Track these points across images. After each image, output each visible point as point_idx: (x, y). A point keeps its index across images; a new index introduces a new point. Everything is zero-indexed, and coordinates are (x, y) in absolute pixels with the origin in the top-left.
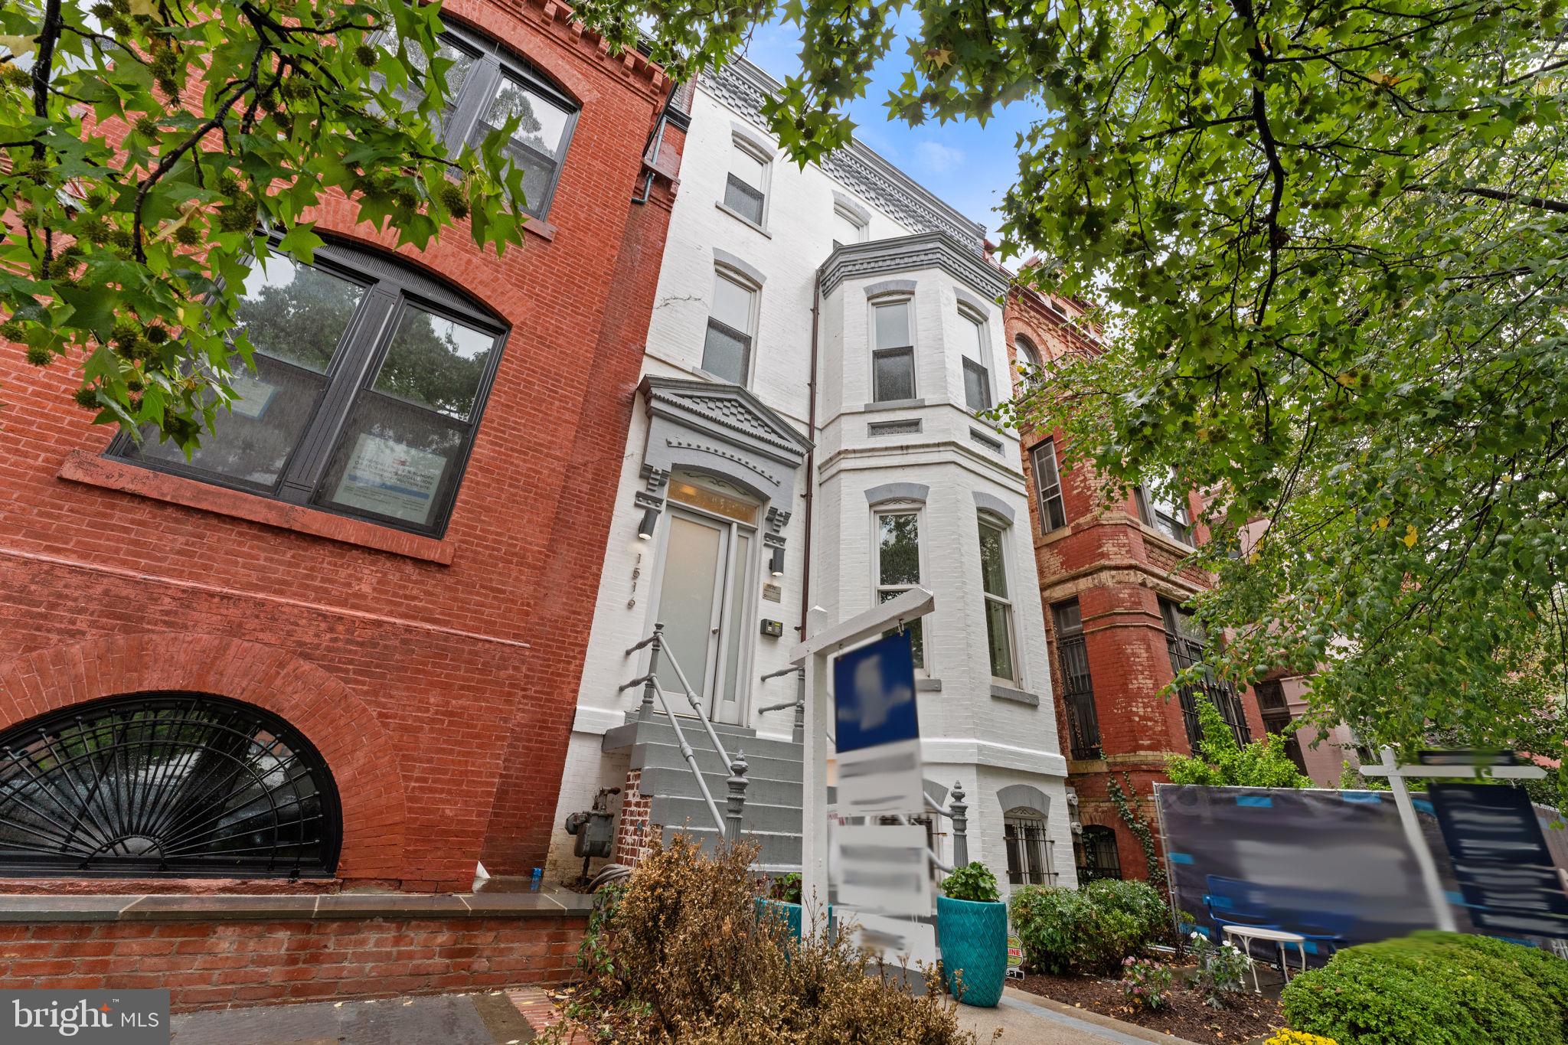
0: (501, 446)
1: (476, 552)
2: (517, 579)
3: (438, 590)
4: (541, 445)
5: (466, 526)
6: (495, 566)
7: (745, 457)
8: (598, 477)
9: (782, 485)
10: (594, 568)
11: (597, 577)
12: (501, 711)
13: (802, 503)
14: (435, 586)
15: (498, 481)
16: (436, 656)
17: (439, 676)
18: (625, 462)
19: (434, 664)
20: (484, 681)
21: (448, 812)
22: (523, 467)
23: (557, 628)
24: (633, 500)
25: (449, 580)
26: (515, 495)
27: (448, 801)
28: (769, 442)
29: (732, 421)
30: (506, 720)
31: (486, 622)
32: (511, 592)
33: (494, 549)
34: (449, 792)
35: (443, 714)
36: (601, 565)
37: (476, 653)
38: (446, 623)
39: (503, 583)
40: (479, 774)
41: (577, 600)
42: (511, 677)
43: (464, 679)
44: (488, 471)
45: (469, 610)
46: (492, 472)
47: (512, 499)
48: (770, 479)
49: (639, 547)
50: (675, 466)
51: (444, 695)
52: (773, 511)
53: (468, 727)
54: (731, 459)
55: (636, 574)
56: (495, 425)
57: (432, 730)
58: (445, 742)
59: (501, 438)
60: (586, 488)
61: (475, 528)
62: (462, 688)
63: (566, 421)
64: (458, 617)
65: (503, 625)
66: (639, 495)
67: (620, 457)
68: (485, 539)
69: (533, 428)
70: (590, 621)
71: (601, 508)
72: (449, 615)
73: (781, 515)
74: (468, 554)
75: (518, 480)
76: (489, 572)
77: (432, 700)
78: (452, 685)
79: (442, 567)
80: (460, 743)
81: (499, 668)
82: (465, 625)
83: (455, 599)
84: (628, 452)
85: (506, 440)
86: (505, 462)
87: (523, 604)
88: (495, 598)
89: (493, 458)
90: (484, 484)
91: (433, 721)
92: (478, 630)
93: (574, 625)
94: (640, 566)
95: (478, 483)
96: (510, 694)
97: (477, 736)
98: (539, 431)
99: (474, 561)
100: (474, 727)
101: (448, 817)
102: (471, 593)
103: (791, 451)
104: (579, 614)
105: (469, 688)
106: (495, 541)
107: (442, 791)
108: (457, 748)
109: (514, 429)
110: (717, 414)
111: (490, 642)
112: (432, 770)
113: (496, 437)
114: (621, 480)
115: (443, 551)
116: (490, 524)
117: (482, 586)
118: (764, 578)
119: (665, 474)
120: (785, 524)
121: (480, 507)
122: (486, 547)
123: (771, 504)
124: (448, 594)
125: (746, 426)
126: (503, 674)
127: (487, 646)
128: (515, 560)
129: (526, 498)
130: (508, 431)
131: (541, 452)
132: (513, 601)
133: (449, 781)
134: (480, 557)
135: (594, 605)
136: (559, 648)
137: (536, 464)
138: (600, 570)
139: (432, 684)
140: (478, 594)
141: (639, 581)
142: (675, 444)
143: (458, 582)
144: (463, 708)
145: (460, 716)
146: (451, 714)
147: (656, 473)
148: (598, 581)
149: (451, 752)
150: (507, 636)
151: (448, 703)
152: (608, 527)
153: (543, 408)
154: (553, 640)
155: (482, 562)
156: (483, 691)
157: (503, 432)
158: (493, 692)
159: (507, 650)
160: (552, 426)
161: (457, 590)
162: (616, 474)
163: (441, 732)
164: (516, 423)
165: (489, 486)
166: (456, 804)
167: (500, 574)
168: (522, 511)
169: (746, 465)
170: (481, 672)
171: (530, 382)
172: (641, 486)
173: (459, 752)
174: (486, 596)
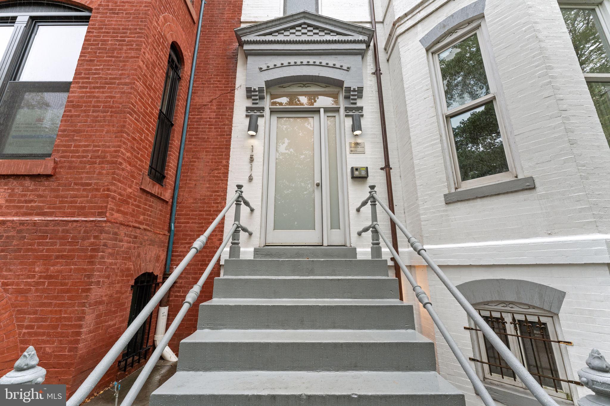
0: (86, 88)
1: (71, 162)
2: (100, 173)
3: (47, 192)
4: (114, 79)
5: (64, 146)
6: (84, 168)
7: (317, 60)
8: (220, 106)
9: (353, 69)
10: (224, 162)
11: (227, 167)
12: (85, 270)
13: (374, 79)
14: (44, 190)
15: (85, 111)
16: (40, 238)
17: (42, 251)
18: (237, 92)
19: (39, 244)
20: (73, 250)
21: (47, 350)
22: (102, 96)
23: (205, 203)
24: (245, 113)
25: (53, 184)
26: (97, 117)
27: (48, 342)
28: (335, 42)
29: (304, 38)
30: (89, 277)
31: (78, 208)
32: (96, 184)
33: (83, 157)
34: (49, 335)
35: (45, 278)
36: (228, 159)
37: (67, 231)
38: (51, 214)
39: (90, 178)
40: (69, 319)
41: (216, 184)
42: (92, 244)
43: (59, 251)
44: (78, 106)
45: (66, 202)
46: (81, 106)
47: (95, 120)
48: (341, 68)
49: (253, 141)
50: (267, 82)
51: (45, 264)
52: (348, 89)
53: (62, 285)
54: (308, 64)
55: (252, 159)
56: (83, 75)
57: (37, 290)
58: (46, 298)
59: (87, 83)
60: (213, 115)
61: (70, 146)
62: (57, 257)
63: (132, 57)
64: (60, 208)
65: (91, 208)
66: (248, 109)
67: (233, 90)
68: (77, 152)
69: (109, 69)
70: (226, 195)
71: (224, 125)
72: (54, 208)
73: (354, 90)
74: (66, 164)
75: (98, 107)
76: (80, 173)
77: (37, 269)
78: (50, 256)
79: (48, 176)
80: (56, 298)
81: (83, 239)
82: (64, 213)
83: (57, 197)
84: (237, 86)
85: (90, 83)
86: (89, 97)
87: (104, 190)
88: (84, 190)
89: (82, 97)
90: (76, 116)
91: (37, 284)
92: (72, 215)
93: (215, 199)
94: (254, 153)
95: (71, 116)
96: (92, 257)
97: (68, 291)
98: (113, 70)
99: (70, 168)
100: (66, 284)
101: (48, 354)
102: (68, 190)
103: (355, 42)
104: (218, 192)
105: (62, 257)
106: (84, 151)
107: (43, 334)
108: (54, 302)
109: (95, 74)
110: (292, 38)
111: (77, 221)
112: (37, 320)
113: (83, 83)
114: (235, 103)
115: (46, 166)
116: (80, 141)
117: (76, 184)
118: (349, 140)
119: (261, 90)
120: (361, 97)
121: (74, 131)
122: (78, 157)
123: (345, 85)
124: (53, 194)
125: (316, 38)
126: (86, 243)
127: (75, 224)
128: (98, 160)
129: (104, 117)
130: (91, 76)
131: (114, 83)
132: (97, 190)
133: (48, 327)
134: (74, 164)
135: (227, 185)
136: (207, 215)
137: (111, 92)
138: (228, 162)
139: (38, 258)
140: (73, 190)
141: (254, 164)
142: (264, 68)
143: (59, 185)
144: (60, 272)
145: (56, 277)
146: (51, 277)
147: (255, 91)
148: (228, 169)
149: (50, 304)
150: (93, 215)
151: (48, 270)
152: (230, 135)
153: (115, 54)
154: (203, 211)
155: (75, 168)
156: (73, 257)
157: (88, 78)
158: (79, 257)
159: (88, 225)
160: (121, 64)
161: (59, 190)
162: (232, 101)
163: (44, 291)
164: (96, 69)
165: (79, 116)
166: (53, 343)
167: (87, 173)
168: (102, 126)
169: (320, 65)
170: (71, 244)
171: (105, 41)
172: (249, 103)
173: (56, 304)
174: (78, 190)
